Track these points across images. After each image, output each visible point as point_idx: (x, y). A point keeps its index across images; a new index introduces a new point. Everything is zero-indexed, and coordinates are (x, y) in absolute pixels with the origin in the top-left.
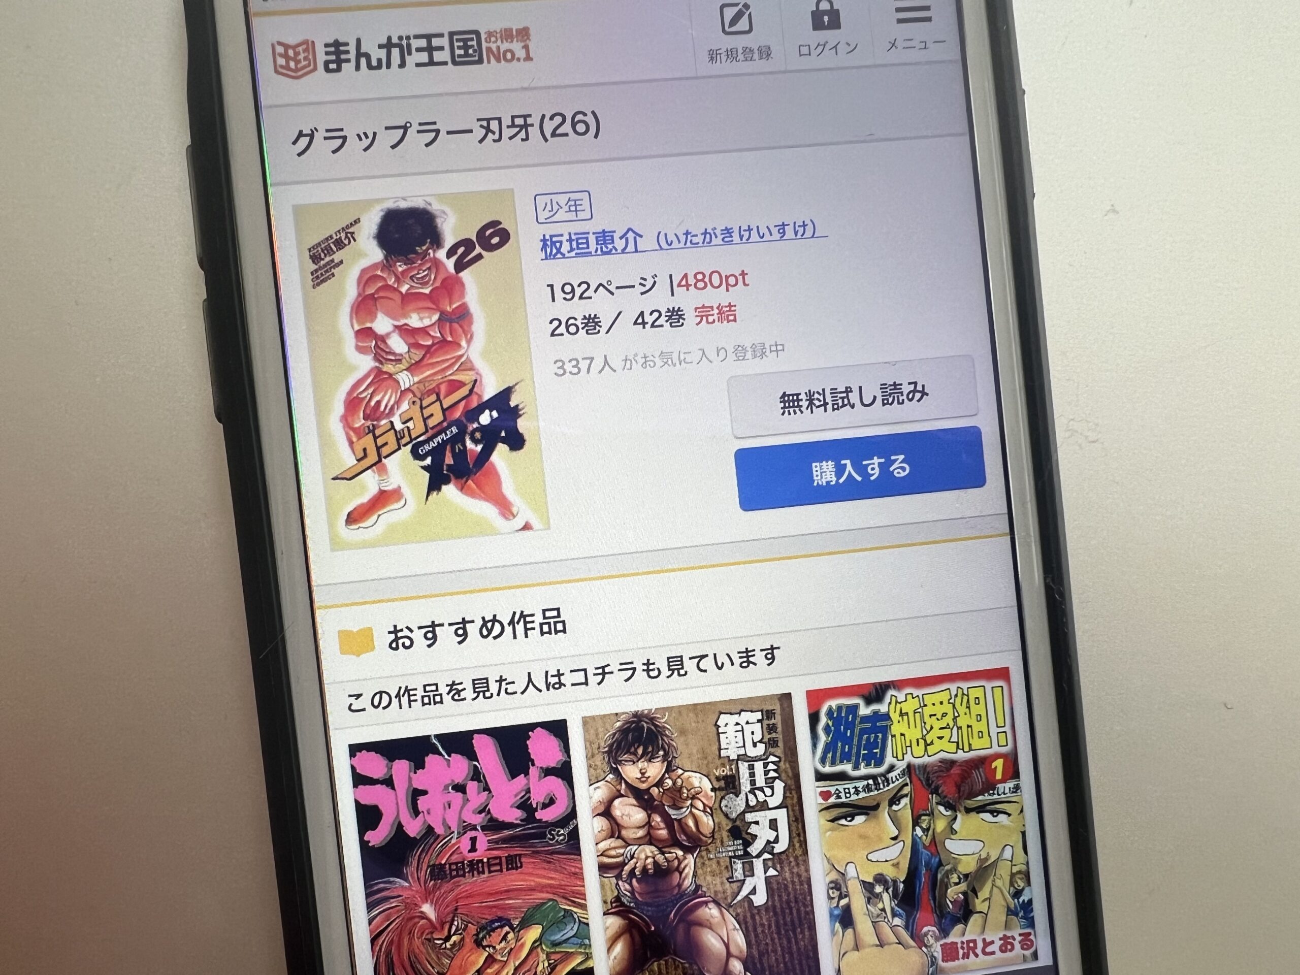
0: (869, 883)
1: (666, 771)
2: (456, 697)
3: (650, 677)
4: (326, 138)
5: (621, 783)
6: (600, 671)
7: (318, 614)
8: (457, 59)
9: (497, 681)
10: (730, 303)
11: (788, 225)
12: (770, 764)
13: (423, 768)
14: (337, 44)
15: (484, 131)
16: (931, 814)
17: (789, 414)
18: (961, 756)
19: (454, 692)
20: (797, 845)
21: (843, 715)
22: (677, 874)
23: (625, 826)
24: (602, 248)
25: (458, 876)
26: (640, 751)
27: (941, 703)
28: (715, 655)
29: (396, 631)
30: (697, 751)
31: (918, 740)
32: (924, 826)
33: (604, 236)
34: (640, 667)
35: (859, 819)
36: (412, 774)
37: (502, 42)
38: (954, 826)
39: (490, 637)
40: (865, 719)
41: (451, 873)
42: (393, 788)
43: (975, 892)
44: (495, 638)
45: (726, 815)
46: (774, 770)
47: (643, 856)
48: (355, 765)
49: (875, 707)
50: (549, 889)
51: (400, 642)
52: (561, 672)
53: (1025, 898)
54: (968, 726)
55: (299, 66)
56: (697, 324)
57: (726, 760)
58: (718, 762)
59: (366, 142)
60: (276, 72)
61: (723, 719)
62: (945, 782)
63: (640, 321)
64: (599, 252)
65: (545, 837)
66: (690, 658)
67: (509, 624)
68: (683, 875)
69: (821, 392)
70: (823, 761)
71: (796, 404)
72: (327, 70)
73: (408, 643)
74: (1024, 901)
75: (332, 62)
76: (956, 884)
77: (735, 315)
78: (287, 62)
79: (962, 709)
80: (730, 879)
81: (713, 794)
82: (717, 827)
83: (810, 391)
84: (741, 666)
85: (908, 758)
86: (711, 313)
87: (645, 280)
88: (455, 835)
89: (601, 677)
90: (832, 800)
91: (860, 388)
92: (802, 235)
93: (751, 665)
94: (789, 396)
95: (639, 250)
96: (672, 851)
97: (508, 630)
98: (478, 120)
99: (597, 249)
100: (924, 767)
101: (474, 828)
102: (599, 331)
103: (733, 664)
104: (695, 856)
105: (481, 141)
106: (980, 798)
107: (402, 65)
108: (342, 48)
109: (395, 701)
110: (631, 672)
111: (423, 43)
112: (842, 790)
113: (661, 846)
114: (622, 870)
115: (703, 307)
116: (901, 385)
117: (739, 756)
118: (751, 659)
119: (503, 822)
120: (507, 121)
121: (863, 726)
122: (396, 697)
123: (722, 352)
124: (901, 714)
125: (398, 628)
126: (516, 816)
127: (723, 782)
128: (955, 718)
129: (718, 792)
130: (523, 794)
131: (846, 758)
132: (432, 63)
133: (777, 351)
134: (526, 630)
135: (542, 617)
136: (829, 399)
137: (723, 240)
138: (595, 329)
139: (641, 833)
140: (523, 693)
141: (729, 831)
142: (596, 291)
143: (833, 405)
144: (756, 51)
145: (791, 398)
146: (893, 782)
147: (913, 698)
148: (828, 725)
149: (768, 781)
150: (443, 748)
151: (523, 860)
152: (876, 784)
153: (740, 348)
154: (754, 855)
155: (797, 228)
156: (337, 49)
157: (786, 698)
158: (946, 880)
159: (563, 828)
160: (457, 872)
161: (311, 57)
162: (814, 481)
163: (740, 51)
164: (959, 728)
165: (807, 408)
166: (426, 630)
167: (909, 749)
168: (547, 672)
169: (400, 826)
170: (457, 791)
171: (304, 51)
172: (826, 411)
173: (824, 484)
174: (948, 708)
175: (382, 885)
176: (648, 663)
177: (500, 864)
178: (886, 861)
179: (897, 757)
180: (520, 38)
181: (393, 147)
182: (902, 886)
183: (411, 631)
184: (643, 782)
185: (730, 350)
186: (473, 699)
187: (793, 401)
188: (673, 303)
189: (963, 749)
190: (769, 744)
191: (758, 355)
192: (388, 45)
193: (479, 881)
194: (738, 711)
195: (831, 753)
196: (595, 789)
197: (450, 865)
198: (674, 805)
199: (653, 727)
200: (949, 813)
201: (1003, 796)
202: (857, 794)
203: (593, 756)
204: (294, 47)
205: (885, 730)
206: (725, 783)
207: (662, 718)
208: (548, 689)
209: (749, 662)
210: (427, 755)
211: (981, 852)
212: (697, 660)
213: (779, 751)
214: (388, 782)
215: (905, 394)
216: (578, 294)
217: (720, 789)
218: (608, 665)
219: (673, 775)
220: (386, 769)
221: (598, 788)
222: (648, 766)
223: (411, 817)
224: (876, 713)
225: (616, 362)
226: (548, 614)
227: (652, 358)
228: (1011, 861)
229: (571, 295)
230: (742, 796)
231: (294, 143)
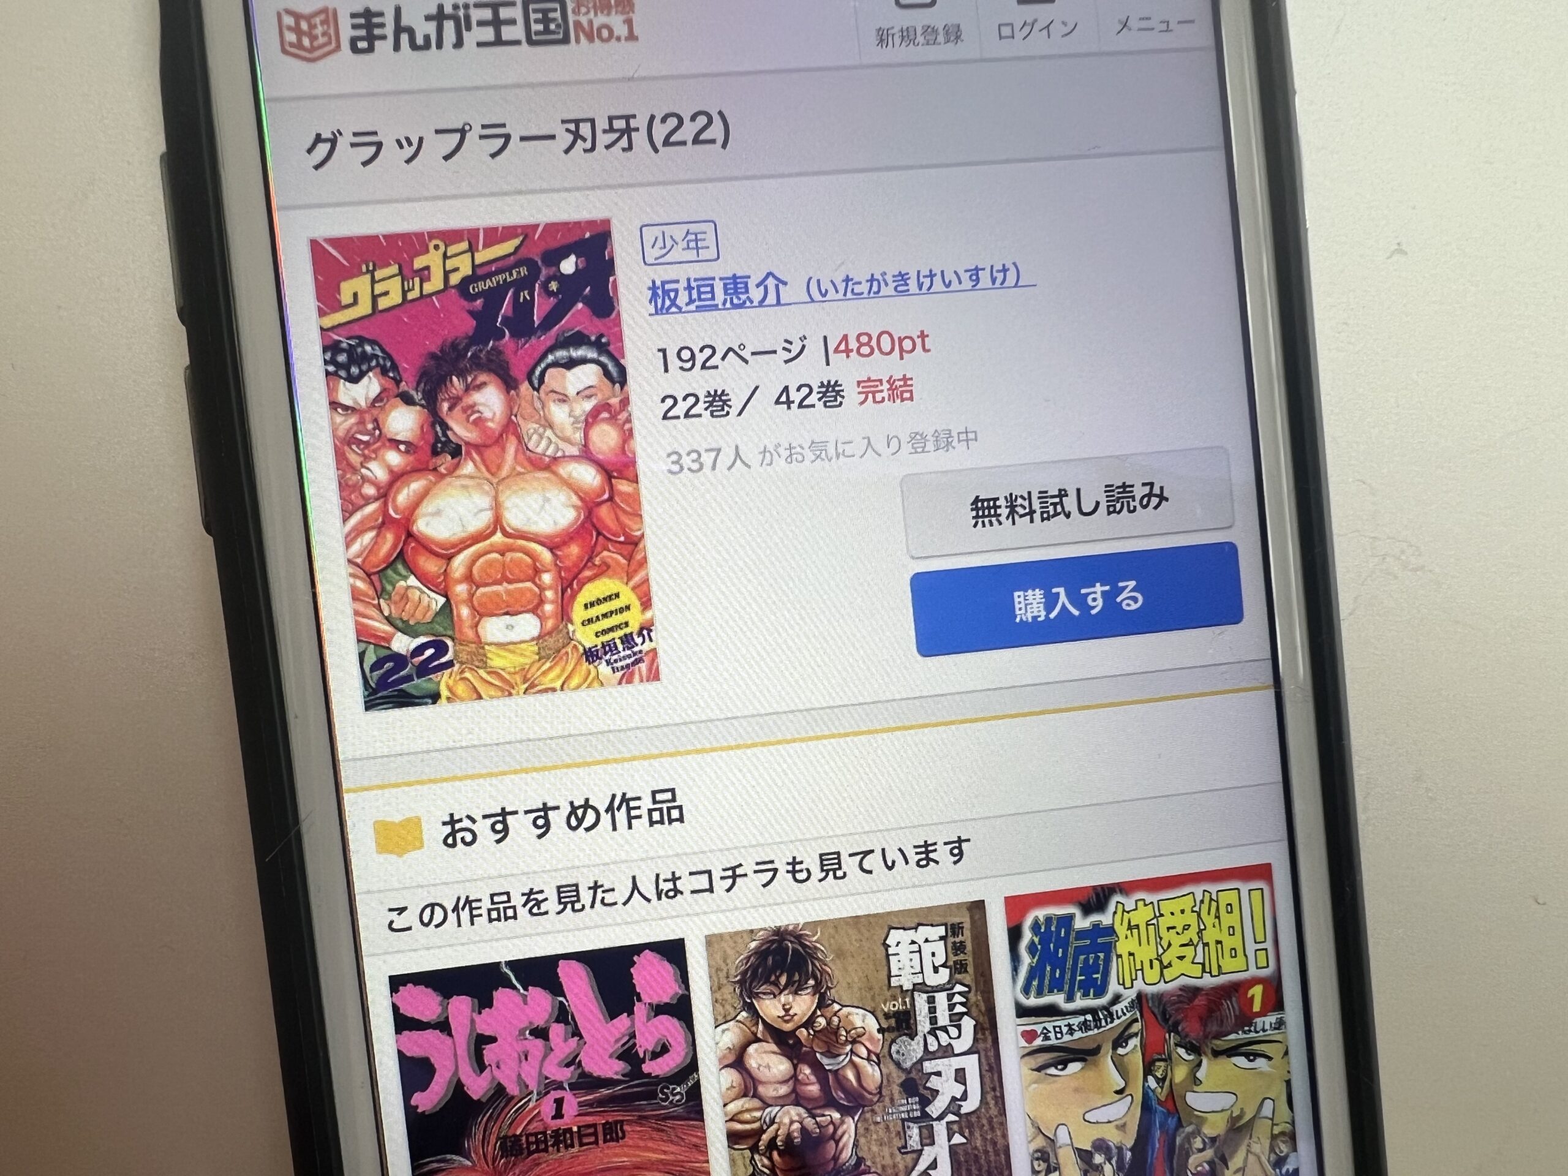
0: (1086, 1151)
1: (820, 1006)
2: (535, 910)
3: (796, 880)
4: (353, 145)
5: (757, 1024)
6: (730, 873)
7: (347, 798)
8: (534, 37)
9: (590, 888)
10: (904, 376)
11: (983, 269)
12: (957, 996)
13: (490, 1006)
14: (368, 14)
15: (571, 137)
16: (1168, 1059)
17: (984, 526)
18: (1208, 981)
19: (533, 903)
20: (992, 1103)
21: (1053, 929)
22: (832, 1143)
23: (763, 1079)
24: (732, 299)
25: (537, 1151)
26: (783, 980)
27: (1183, 912)
28: (883, 850)
29: (452, 821)
30: (860, 979)
31: (1151, 961)
32: (1159, 1075)
33: (736, 284)
34: (783, 868)
35: (1074, 1067)
36: (474, 1015)
37: (596, 14)
38: (1198, 1075)
39: (581, 830)
40: (1082, 934)
41: (528, 1148)
42: (450, 1034)
43: (1224, 1161)
44: (588, 829)
45: (898, 1064)
46: (962, 1004)
47: (786, 1120)
48: (399, 1004)
49: (1095, 918)
50: (661, 1167)
51: (459, 836)
52: (677, 875)
53: (1289, 1166)
54: (1219, 942)
55: (316, 44)
56: (862, 403)
57: (899, 991)
58: (888, 994)
59: (409, 151)
60: (284, 51)
61: (894, 936)
62: (1186, 1017)
63: (783, 399)
64: (728, 305)
65: (655, 1096)
66: (851, 855)
67: (607, 811)
68: (841, 1144)
69: (1026, 496)
70: (1026, 990)
71: (992, 511)
72: (355, 49)
73: (469, 837)
74: (1288, 1170)
75: (361, 39)
76: (1200, 1151)
77: (911, 392)
78: (299, 40)
79: (1209, 920)
80: (903, 1149)
81: (880, 1036)
82: (886, 1079)
83: (1011, 495)
84: (918, 864)
85: (1139, 985)
86: (880, 388)
87: (791, 343)
88: (535, 1097)
89: (730, 881)
90: (1039, 1042)
91: (1078, 490)
92: (1002, 283)
93: (932, 863)
94: (983, 501)
95: (782, 302)
96: (827, 1113)
97: (606, 818)
98: (563, 122)
99: (724, 303)
100: (1159, 997)
101: (559, 1086)
102: (728, 413)
103: (907, 862)
104: (856, 1118)
105: (567, 151)
106: (1232, 1036)
107: (459, 44)
108: (376, 20)
109: (452, 917)
110: (771, 874)
111: (487, 14)
112: (1051, 1029)
113: (812, 1107)
114: (759, 1140)
115: (869, 380)
116: (1132, 486)
117: (914, 985)
118: (931, 855)
119: (599, 1078)
120: (602, 124)
121: (1081, 943)
122: (453, 911)
123: (894, 443)
124: (1130, 928)
125: (456, 818)
126: (614, 1069)
127: (893, 1022)
128: (1200, 931)
129: (886, 1034)
130: (627, 1038)
131: (1056, 986)
132: (499, 42)
133: (967, 440)
134: (630, 818)
135: (650, 799)
136: (1036, 505)
137: (896, 288)
138: (723, 409)
139: (784, 1090)
140: (625, 904)
141: (903, 1085)
142: (723, 358)
143: (1042, 513)
144: (941, 30)
145: (985, 504)
146: (1118, 1018)
147: (1146, 905)
148: (1032, 943)
149: (954, 1018)
150: (517, 979)
151: (626, 1128)
152: (1096, 1019)
153: (918, 437)
154: (934, 1116)
155: (995, 274)
156: (368, 20)
157: (978, 908)
158: (1187, 1146)
159: (679, 1085)
160: (538, 1146)
161: (332, 31)
162: (1016, 617)
163: (919, 31)
164: (1206, 945)
165: (1008, 518)
166: (493, 820)
167: (1139, 973)
168: (658, 876)
169: (459, 1086)
170: (537, 1037)
171: (323, 23)
172: (1032, 521)
173: (1030, 620)
174: (1192, 919)
175: (435, 1165)
176: (794, 863)
177: (595, 1134)
178: (1109, 1122)
179: (1123, 984)
180: (620, 9)
181: (446, 158)
182: (1129, 1155)
183: (474, 821)
184: (787, 1022)
185: (905, 438)
186: (559, 913)
187: (989, 508)
188: (830, 375)
189: (1210, 972)
190: (956, 969)
191: (943, 445)
192: (439, 17)
193: (568, 1156)
194: (913, 925)
195: (1036, 980)
196: (723, 1031)
197: (528, 1136)
198: (829, 1051)
199: (800, 948)
200: (1191, 1057)
201: (1261, 1033)
202: (1072, 1034)
203: (719, 988)
204: (308, 18)
205: (1109, 949)
206: (897, 1022)
207: (814, 936)
208: (659, 898)
209: (929, 860)
210: (497, 989)
211: (1234, 1109)
212: (859, 857)
213: (968, 978)
214: (443, 1026)
215: (1138, 498)
216: (698, 364)
217: (889, 1029)
218: (740, 865)
219: (828, 1012)
220: (439, 1010)
221: (727, 1029)
222: (794, 1000)
223: (474, 1071)
224: (1096, 926)
225: (751, 454)
226: (659, 797)
227: (798, 449)
228: (1272, 1119)
229: (690, 363)
230: (919, 1038)
231: (310, 151)
